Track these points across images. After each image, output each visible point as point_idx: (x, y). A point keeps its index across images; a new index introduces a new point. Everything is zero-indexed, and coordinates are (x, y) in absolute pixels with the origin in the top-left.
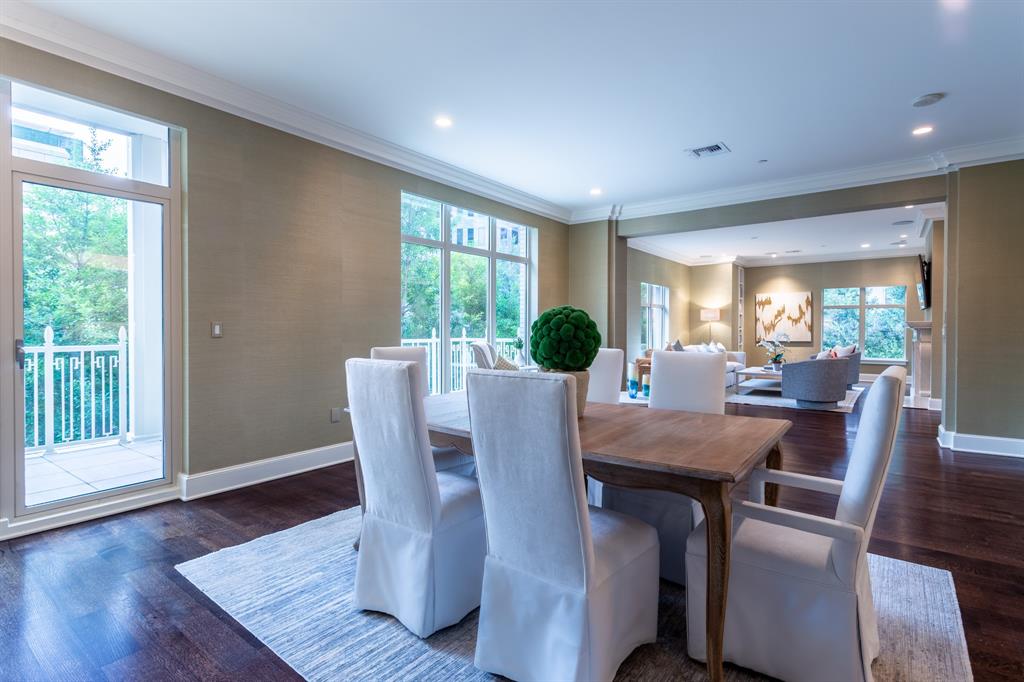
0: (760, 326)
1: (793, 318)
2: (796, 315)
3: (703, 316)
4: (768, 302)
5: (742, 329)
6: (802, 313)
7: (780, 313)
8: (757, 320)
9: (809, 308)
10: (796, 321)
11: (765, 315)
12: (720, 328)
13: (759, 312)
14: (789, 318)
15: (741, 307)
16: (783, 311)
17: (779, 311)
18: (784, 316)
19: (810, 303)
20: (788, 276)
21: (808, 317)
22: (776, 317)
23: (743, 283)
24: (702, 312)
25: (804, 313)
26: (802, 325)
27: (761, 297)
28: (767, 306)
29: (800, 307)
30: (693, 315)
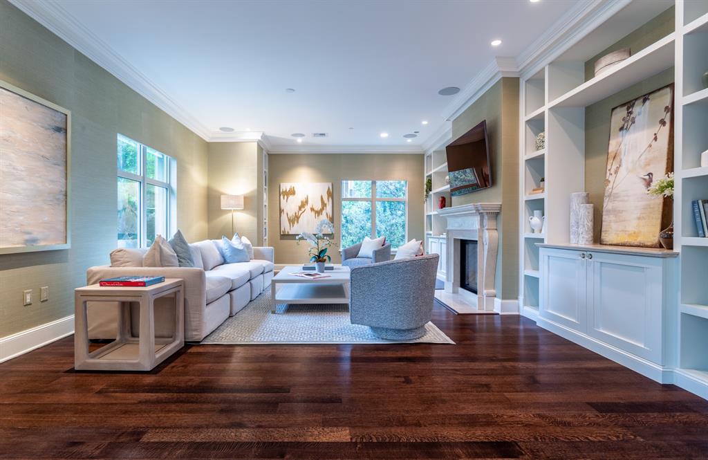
0: (284, 218)
1: (316, 209)
2: (318, 207)
3: (224, 204)
4: (292, 192)
5: (267, 221)
6: (324, 205)
7: (303, 204)
8: (281, 211)
9: (330, 199)
10: (319, 213)
11: (290, 206)
12: (243, 219)
13: (283, 201)
14: (312, 209)
15: (265, 196)
16: (307, 202)
17: (302, 202)
18: (308, 208)
19: (331, 194)
20: (310, 166)
21: (329, 209)
22: (300, 208)
23: (267, 171)
24: (223, 198)
25: (326, 205)
26: (323, 217)
27: (286, 186)
28: (291, 197)
29: (322, 197)
30: (212, 203)
